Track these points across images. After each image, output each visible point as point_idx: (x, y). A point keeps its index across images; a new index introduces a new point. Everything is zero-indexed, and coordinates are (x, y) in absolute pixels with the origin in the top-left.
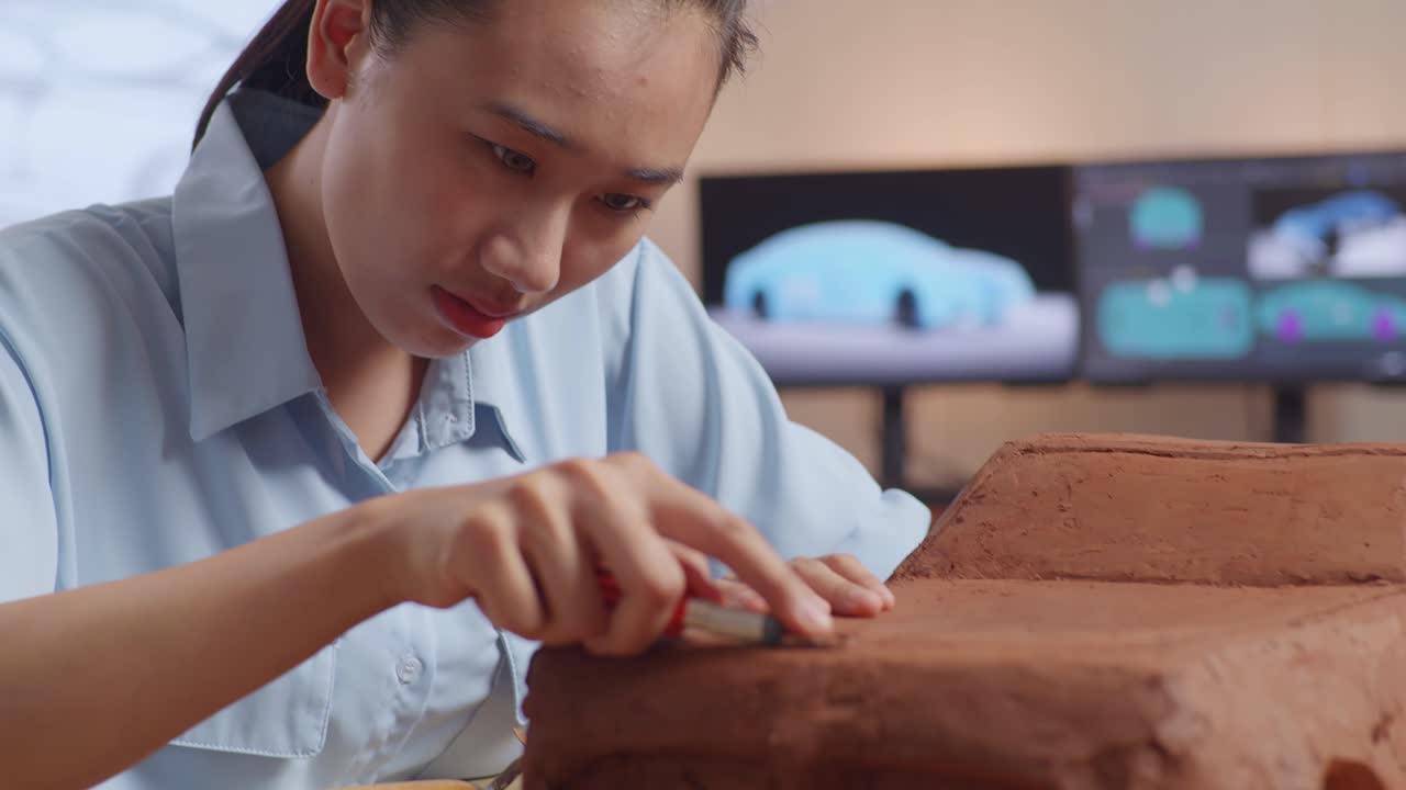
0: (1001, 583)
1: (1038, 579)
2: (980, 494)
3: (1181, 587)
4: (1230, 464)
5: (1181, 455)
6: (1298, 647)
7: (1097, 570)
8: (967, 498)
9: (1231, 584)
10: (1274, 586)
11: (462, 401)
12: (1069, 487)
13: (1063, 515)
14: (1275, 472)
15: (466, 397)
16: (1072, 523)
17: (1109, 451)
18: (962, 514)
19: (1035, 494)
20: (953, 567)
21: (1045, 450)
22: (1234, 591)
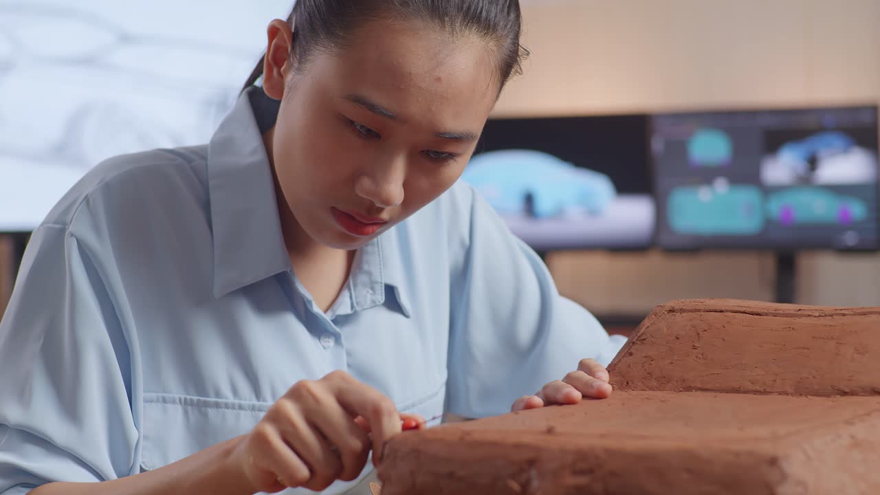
0: (659, 394)
1: (681, 391)
2: (642, 338)
3: (770, 396)
4: (798, 320)
5: (767, 314)
6: (853, 437)
7: (718, 386)
8: (634, 340)
9: (801, 395)
10: (828, 396)
11: (377, 282)
12: (698, 334)
13: (695, 351)
14: (826, 326)
15: (379, 280)
16: (701, 356)
17: (721, 311)
18: (632, 351)
19: (678, 338)
20: (627, 383)
21: (682, 311)
22: (803, 399)
